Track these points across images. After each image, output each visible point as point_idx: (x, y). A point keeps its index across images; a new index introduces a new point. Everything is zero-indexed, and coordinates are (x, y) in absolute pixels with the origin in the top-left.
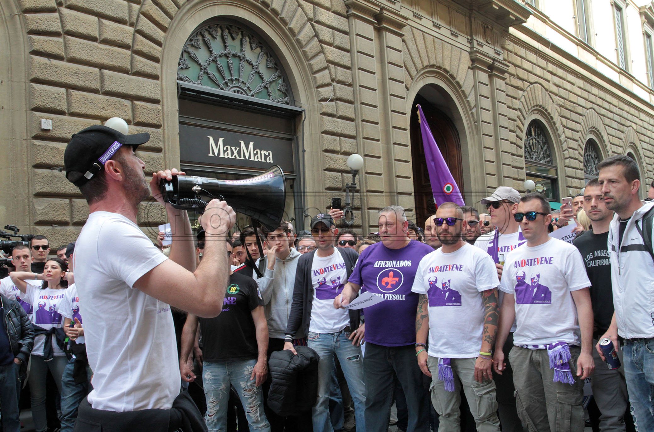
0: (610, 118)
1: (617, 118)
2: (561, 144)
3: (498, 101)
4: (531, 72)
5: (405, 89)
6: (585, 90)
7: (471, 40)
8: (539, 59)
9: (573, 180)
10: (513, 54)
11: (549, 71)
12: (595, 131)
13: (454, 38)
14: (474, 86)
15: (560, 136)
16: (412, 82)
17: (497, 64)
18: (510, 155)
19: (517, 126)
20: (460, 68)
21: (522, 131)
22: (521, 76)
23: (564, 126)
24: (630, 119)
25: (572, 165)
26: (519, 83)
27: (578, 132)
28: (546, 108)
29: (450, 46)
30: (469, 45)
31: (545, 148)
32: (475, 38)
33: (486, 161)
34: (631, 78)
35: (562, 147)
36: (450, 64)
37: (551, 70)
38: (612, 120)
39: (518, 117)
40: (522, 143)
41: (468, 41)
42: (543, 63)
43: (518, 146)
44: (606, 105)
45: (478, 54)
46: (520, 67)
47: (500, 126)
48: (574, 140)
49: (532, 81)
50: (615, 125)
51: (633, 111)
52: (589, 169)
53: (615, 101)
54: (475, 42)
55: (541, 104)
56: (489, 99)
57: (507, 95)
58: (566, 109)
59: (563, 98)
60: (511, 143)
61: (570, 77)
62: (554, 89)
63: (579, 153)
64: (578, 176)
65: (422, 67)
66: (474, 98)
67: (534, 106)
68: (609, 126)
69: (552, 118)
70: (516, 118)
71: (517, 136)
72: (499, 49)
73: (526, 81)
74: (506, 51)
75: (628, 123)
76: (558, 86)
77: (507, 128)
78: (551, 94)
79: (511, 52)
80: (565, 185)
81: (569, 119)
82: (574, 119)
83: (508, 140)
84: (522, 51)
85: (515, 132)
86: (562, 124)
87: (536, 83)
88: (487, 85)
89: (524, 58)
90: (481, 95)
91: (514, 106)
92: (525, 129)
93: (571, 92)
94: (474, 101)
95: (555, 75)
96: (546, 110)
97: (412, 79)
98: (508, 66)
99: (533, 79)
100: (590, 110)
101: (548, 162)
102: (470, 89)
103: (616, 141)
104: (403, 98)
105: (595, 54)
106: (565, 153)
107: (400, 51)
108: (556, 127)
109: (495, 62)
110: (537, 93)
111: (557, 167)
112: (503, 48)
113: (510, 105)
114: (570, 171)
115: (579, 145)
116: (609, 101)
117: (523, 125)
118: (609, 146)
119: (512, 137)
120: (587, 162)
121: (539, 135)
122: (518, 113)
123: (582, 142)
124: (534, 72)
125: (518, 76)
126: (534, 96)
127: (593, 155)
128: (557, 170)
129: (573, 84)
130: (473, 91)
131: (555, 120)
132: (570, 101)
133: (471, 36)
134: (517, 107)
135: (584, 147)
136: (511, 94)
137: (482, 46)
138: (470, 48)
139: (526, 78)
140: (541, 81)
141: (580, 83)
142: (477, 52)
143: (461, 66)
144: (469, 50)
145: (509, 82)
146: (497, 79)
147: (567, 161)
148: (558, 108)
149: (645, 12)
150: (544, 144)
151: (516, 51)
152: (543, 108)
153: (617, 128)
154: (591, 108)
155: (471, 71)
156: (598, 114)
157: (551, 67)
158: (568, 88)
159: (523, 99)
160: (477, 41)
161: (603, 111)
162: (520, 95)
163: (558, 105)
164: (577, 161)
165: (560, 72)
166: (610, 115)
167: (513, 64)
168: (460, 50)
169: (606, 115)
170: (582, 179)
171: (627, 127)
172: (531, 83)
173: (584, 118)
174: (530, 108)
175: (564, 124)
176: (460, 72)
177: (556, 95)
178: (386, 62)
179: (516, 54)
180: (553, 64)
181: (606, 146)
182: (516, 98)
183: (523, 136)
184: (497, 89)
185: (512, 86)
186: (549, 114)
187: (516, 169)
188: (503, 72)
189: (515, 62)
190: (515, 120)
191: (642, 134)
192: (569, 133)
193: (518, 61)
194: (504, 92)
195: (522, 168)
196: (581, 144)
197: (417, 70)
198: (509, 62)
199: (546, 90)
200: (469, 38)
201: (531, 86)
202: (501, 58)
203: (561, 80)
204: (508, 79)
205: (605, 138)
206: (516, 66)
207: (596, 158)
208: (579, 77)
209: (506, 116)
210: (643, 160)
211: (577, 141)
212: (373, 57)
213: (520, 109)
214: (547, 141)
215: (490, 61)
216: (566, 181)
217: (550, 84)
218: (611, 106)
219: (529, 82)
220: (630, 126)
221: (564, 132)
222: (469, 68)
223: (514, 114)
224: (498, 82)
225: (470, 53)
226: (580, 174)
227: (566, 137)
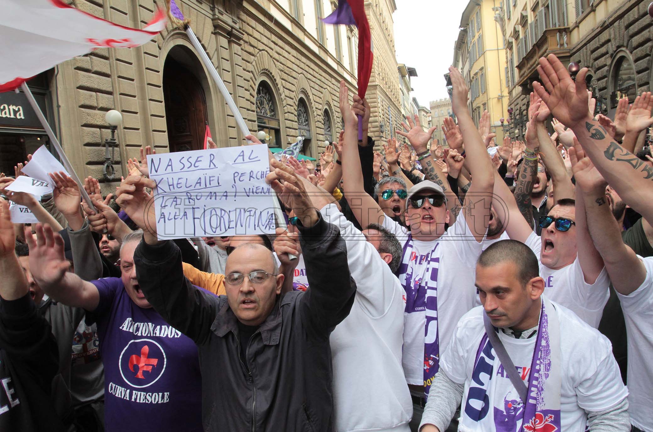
0: (313, 82)
1: (318, 82)
2: (282, 102)
3: (236, 64)
4: (259, 41)
5: (158, 48)
6: (298, 59)
7: (213, 8)
8: (266, 30)
9: (291, 130)
10: (246, 24)
11: (272, 41)
12: (304, 92)
13: (199, 4)
14: (216, 50)
15: (281, 95)
16: (164, 42)
17: (235, 32)
18: (246, 110)
19: (251, 86)
20: (205, 32)
21: (254, 90)
22: (252, 43)
23: (284, 87)
24: (326, 83)
25: (290, 118)
26: (251, 49)
27: (293, 92)
28: (271, 71)
29: (196, 11)
30: (211, 12)
31: (270, 105)
32: (216, 6)
33: (228, 115)
34: (326, 51)
35: (283, 104)
36: (197, 28)
37: (274, 40)
38: (315, 83)
39: (251, 78)
40: (254, 100)
41: (211, 9)
42: (268, 33)
43: (251, 102)
44: (311, 71)
45: (219, 21)
46: (251, 36)
47: (238, 86)
48: (290, 98)
49: (261, 49)
50: (317, 87)
51: (328, 77)
52: (301, 121)
53: (316, 69)
54: (216, 11)
55: (267, 68)
56: (229, 62)
57: (243, 59)
58: (285, 73)
59: (283, 64)
60: (247, 100)
61: (287, 48)
62: (277, 56)
63: (294, 109)
64: (294, 127)
65: (172, 29)
66: (216, 60)
67: (262, 70)
68: (313, 88)
69: (275, 80)
70: (249, 79)
71: (251, 94)
72: (235, 19)
73: (256, 48)
74: (241, 21)
75: (325, 86)
76: (279, 54)
77: (243, 87)
78: (274, 60)
79: (245, 22)
80: (285, 135)
81: (287, 81)
82: (291, 82)
83: (244, 98)
84: (253, 23)
85: (249, 91)
86: (282, 85)
87: (263, 50)
88: (227, 49)
89: (254, 29)
90: (222, 58)
91: (247, 69)
92: (256, 88)
93: (288, 59)
94: (217, 63)
95: (277, 44)
96: (271, 73)
97: (164, 39)
98: (243, 34)
99: (261, 47)
100: (301, 75)
101: (273, 116)
102: (213, 52)
103: (318, 100)
104: (157, 57)
105: (304, 30)
106: (285, 108)
107: (152, 12)
108: (278, 88)
109: (233, 30)
110: (264, 59)
111: (279, 120)
112: (239, 18)
113: (245, 68)
114: (289, 123)
115: (294, 102)
116: (313, 68)
117: (255, 85)
118: (313, 103)
119: (247, 95)
120: (299, 115)
121: (265, 94)
122: (251, 74)
123: (296, 100)
124: (262, 41)
125: (250, 43)
126: (262, 60)
127: (303, 110)
128: (279, 122)
129: (289, 53)
130: (216, 53)
131: (277, 82)
132: (288, 67)
133: (213, 4)
134: (250, 70)
135: (297, 103)
136: (245, 59)
137: (222, 14)
138: (213, 15)
139: (256, 45)
140: (267, 49)
141: (294, 52)
142: (219, 19)
143: (205, 31)
144: (211, 16)
145: (243, 48)
146: (235, 45)
147: (286, 115)
148: (279, 72)
149: (334, 2)
150: (269, 101)
151: (248, 22)
152: (269, 71)
153: (318, 89)
154: (301, 73)
155: (213, 36)
156: (306, 78)
157: (274, 38)
158: (286, 56)
159: (254, 63)
160: (218, 9)
161: (309, 76)
162: (252, 60)
163: (279, 69)
164: (293, 115)
165: (280, 42)
166: (314, 79)
167: (246, 32)
168: (204, 16)
169: (311, 79)
170: (297, 129)
171: (324, 89)
172: (260, 50)
173: (297, 81)
174: (259, 71)
175: (284, 85)
176: (204, 35)
177: (278, 61)
178: (139, 21)
179: (248, 24)
180: (276, 35)
181: (311, 104)
182: (249, 62)
183: (255, 94)
184: (235, 53)
185: (246, 51)
186: (273, 76)
187: (250, 122)
188: (239, 39)
189: (248, 31)
190: (248, 81)
191: (333, 95)
192: (287, 93)
193: (250, 30)
194: (240, 56)
195: (255, 121)
196: (296, 102)
197: (167, 31)
198: (244, 31)
199: (271, 57)
200: (211, 6)
201: (260, 53)
202: (237, 26)
203: (281, 49)
204: (243, 45)
205: (311, 97)
206: (248, 34)
207: (305, 113)
208: (293, 48)
209: (242, 77)
210: (334, 114)
211: (292, 99)
212: (126, 14)
213: (252, 72)
214: (272, 99)
215: (230, 29)
216: (286, 131)
217: (274, 52)
218: (315, 72)
219: (259, 49)
220: (326, 88)
221: (284, 92)
222: (212, 33)
223: (248, 76)
224: (235, 47)
225: (212, 20)
226: (295, 125)
227: (286, 96)
